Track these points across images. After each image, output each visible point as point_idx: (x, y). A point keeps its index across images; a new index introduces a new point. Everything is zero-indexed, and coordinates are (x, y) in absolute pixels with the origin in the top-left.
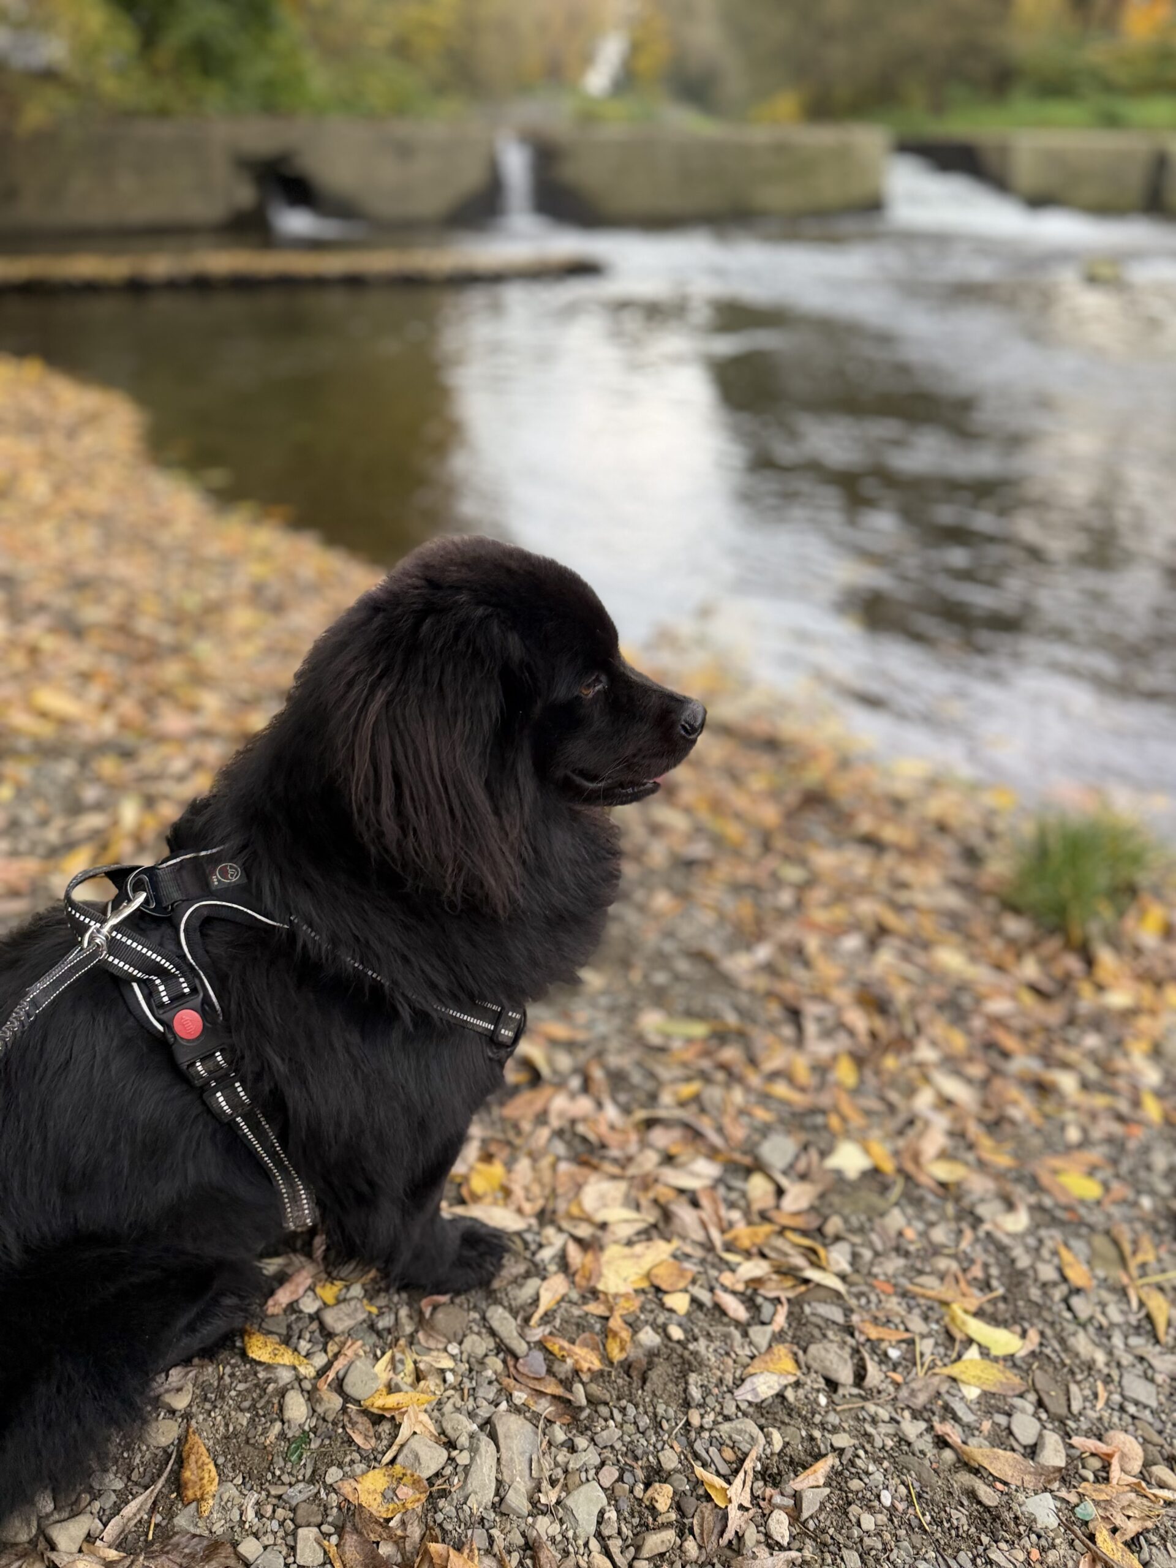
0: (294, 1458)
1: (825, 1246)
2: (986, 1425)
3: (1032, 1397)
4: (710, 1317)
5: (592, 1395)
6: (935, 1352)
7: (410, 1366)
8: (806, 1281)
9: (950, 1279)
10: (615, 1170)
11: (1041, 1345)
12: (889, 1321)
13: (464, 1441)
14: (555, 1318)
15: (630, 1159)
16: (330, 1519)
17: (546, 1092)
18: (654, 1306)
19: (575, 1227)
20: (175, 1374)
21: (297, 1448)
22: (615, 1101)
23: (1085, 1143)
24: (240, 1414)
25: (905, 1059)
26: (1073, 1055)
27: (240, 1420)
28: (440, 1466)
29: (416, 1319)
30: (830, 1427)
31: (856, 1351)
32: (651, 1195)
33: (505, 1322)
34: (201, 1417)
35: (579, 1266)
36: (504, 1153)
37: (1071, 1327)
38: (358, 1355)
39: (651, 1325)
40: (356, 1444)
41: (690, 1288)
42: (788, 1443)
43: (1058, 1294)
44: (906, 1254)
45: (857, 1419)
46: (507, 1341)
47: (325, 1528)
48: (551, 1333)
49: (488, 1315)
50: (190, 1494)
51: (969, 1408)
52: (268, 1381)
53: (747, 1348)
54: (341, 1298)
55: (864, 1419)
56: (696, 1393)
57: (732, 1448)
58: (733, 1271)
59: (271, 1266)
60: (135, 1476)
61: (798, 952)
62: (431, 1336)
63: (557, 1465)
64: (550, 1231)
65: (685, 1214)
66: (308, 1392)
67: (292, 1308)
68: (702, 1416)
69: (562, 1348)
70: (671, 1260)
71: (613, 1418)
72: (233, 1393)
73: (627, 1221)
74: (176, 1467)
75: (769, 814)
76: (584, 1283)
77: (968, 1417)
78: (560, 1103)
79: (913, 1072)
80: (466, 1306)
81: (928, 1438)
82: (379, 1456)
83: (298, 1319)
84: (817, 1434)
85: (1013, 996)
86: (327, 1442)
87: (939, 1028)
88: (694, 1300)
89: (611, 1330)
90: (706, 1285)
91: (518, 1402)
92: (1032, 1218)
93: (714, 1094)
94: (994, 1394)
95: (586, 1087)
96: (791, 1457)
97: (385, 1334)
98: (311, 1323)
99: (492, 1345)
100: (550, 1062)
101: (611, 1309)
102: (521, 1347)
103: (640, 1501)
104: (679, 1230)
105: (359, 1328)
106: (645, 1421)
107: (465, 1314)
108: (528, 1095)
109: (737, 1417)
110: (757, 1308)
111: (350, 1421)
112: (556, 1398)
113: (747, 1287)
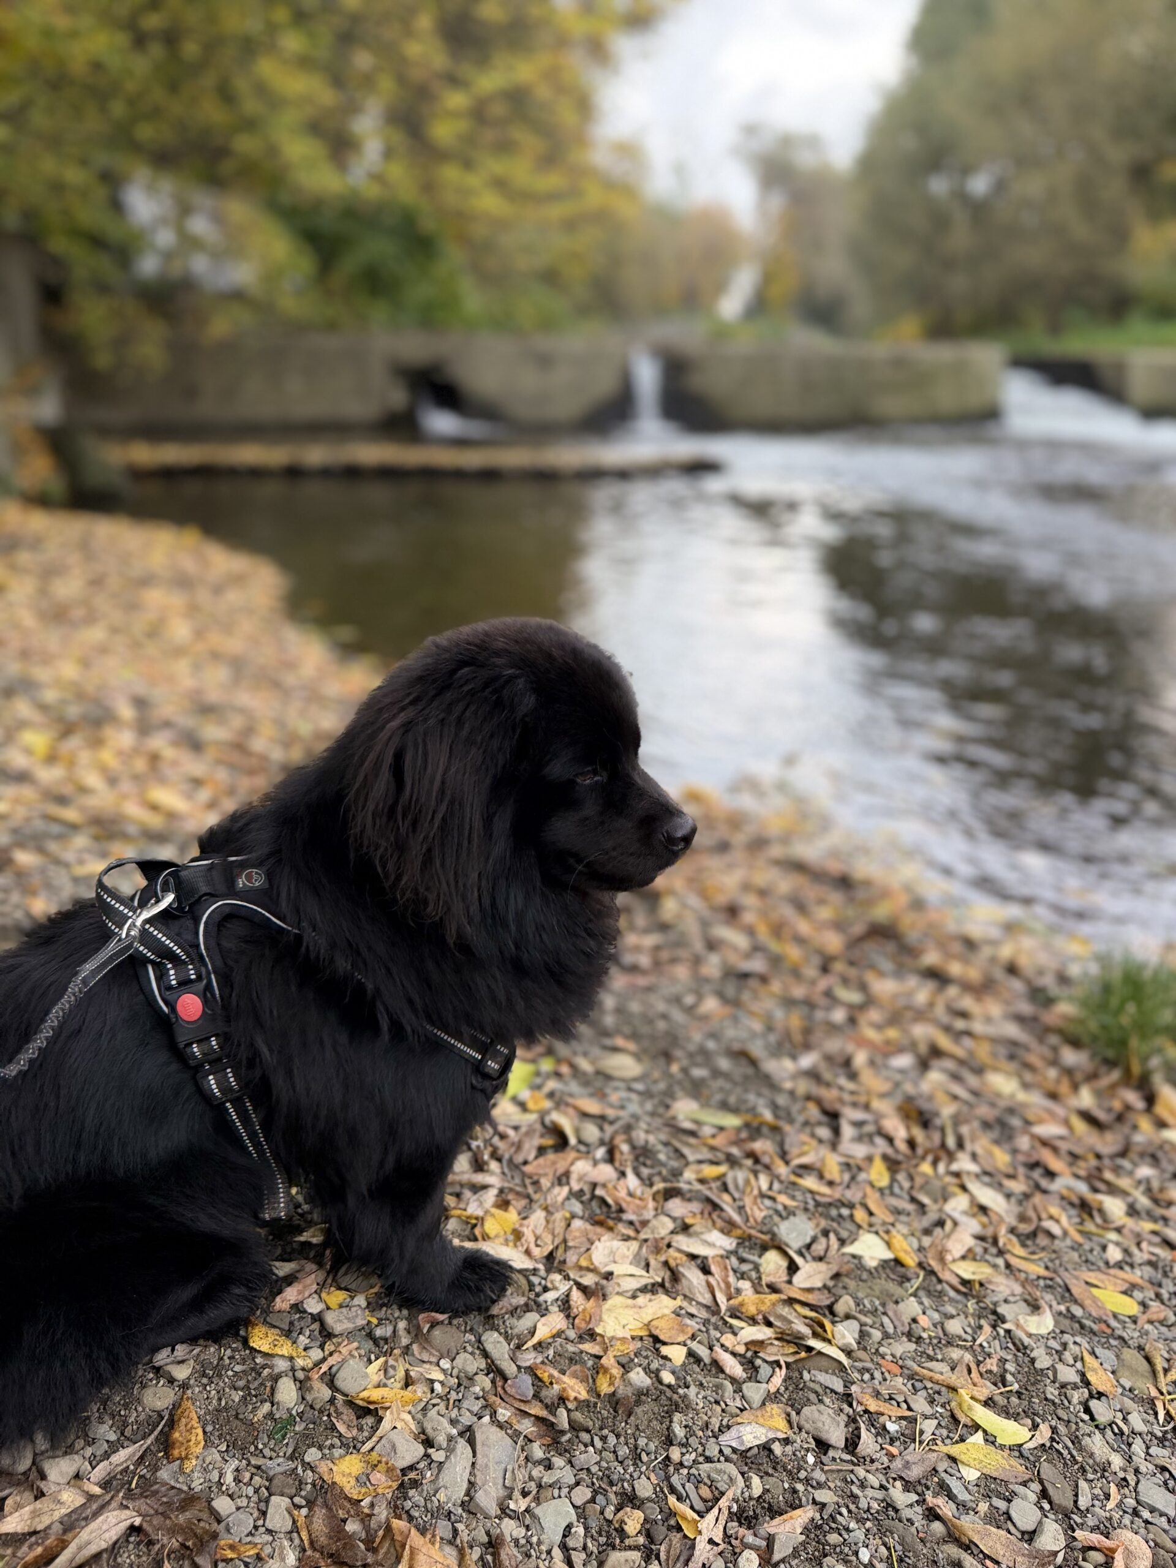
0: (278, 1436)
1: (833, 1323)
2: (983, 1507)
3: (1036, 1487)
4: (706, 1372)
5: (575, 1421)
6: (937, 1432)
7: (401, 1374)
8: (809, 1349)
9: (961, 1369)
10: (628, 1232)
11: (1052, 1439)
12: (891, 1399)
13: (441, 1439)
14: (548, 1348)
15: (645, 1223)
16: (303, 1493)
17: (570, 1156)
18: (650, 1353)
19: (581, 1277)
20: (181, 1350)
21: (282, 1429)
22: (638, 1174)
24: (233, 1392)
25: (942, 1167)
26: (1124, 1183)
27: (233, 1397)
28: (415, 1460)
29: (413, 1335)
30: (814, 1484)
31: (852, 1420)
32: (663, 1257)
33: (498, 1345)
34: (197, 1390)
35: (580, 1309)
36: (520, 1204)
37: (1086, 1428)
38: (353, 1356)
39: (644, 1369)
40: (338, 1431)
41: (689, 1342)
42: (768, 1490)
43: (1076, 1396)
44: (919, 1340)
45: (845, 1480)
46: (498, 1362)
47: (297, 1500)
48: (543, 1363)
49: (483, 1338)
50: (176, 1453)
51: (967, 1489)
52: (264, 1367)
53: (738, 1399)
54: (344, 1304)
55: (852, 1482)
56: (679, 1432)
57: (710, 1487)
58: (735, 1334)
59: (283, 1269)
60: (128, 1432)
61: (847, 1064)
62: (424, 1348)
63: (531, 1478)
64: (556, 1277)
65: (693, 1276)
66: (301, 1382)
67: (297, 1308)
68: (683, 1454)
69: (551, 1376)
70: (673, 1316)
71: (593, 1446)
73: (632, 1276)
74: (167, 1429)
75: (833, 942)
76: (583, 1325)
77: (962, 1496)
78: (581, 1167)
79: (950, 1181)
80: (463, 1328)
81: (919, 1509)
82: (359, 1445)
83: (301, 1318)
84: (800, 1487)
85: (1067, 1123)
86: (311, 1426)
87: (982, 1144)
88: (691, 1354)
89: (602, 1366)
90: (706, 1343)
91: (501, 1418)
92: (1057, 1324)
93: (740, 1176)
94: (995, 1479)
95: (610, 1158)
96: (769, 1503)
97: (382, 1343)
98: (312, 1323)
99: (483, 1366)
100: (577, 1131)
101: (606, 1350)
102: (510, 1369)
103: (609, 1522)
104: (686, 1291)
105: (358, 1333)
106: (623, 1451)
107: (462, 1335)
108: (551, 1156)
109: (719, 1461)
110: (756, 1369)
111: (336, 1411)
112: (539, 1419)
113: (748, 1350)
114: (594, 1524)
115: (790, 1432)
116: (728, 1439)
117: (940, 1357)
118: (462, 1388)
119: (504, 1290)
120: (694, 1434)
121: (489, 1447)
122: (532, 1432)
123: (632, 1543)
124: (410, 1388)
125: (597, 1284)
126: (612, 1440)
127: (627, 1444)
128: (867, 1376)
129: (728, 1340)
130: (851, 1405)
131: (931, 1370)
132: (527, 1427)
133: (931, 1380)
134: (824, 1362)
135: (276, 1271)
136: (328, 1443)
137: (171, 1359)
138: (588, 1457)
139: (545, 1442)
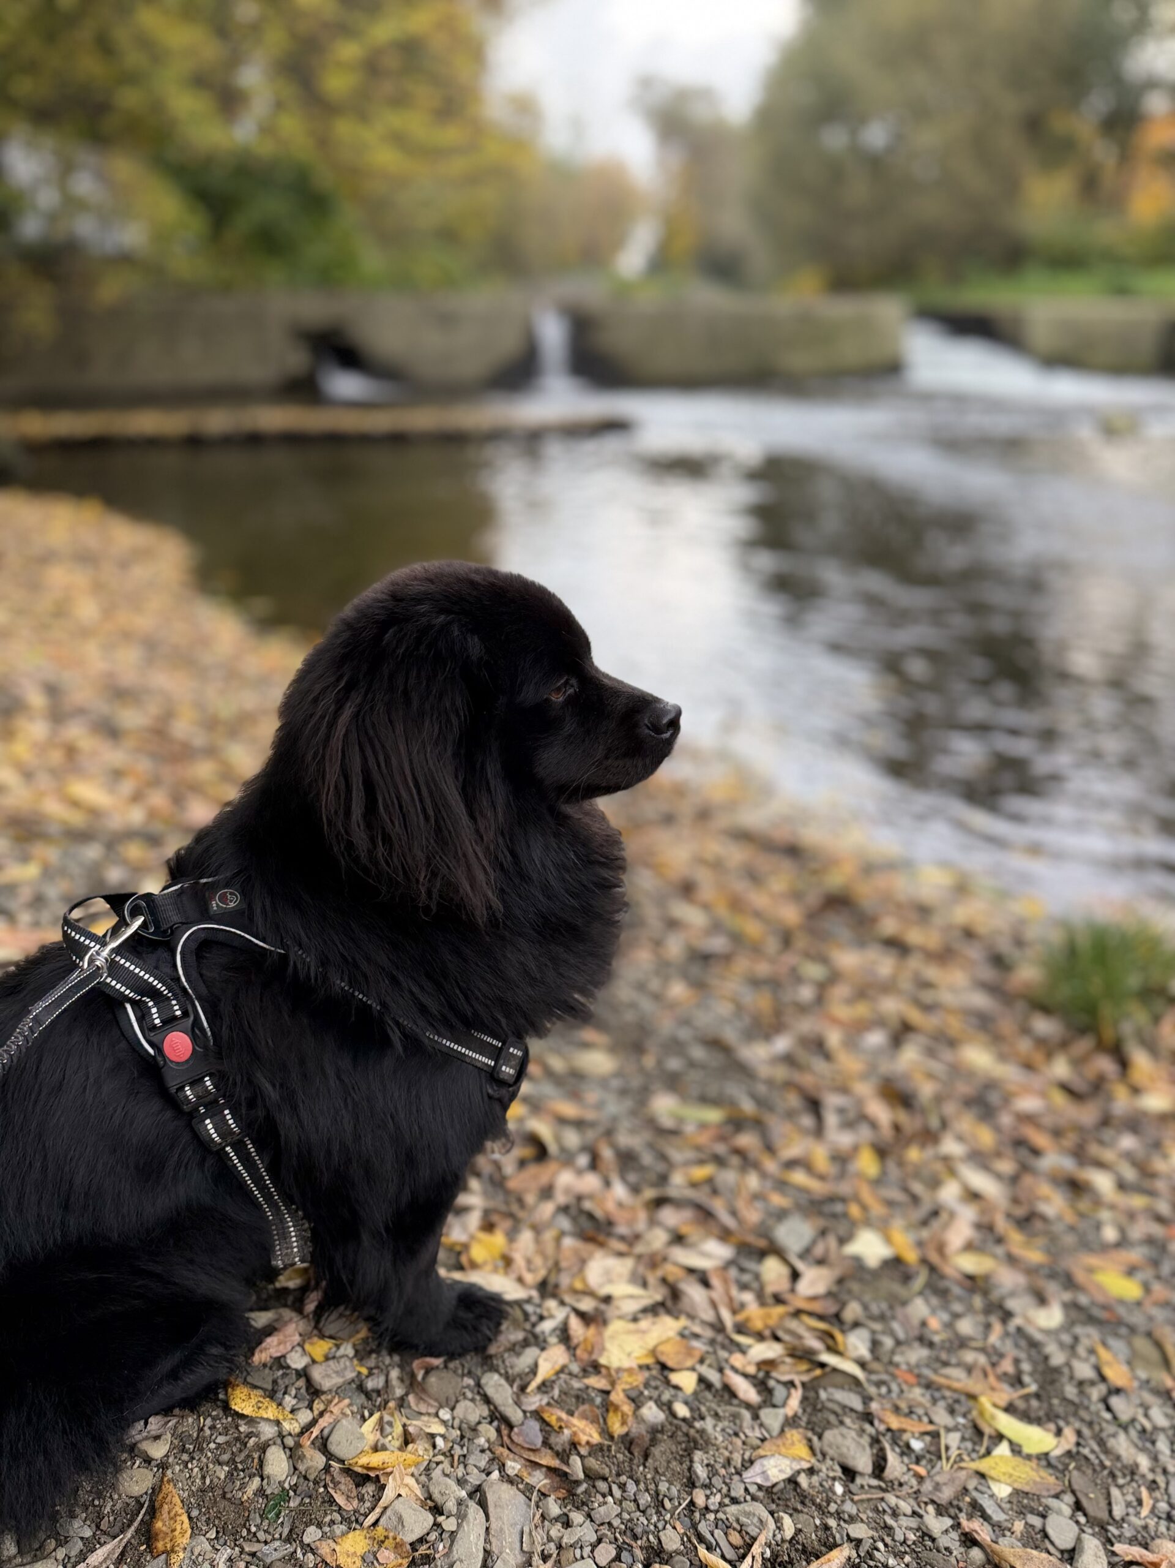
0: (272, 1515)
1: (843, 1332)
2: (1019, 1526)
3: (1069, 1498)
4: (718, 1398)
5: (590, 1469)
6: (962, 1446)
7: (398, 1430)
8: (823, 1365)
9: (977, 1373)
10: (621, 1246)
11: (1078, 1444)
12: (911, 1412)
13: (451, 1506)
14: (552, 1388)
15: (638, 1237)
17: (551, 1167)
18: (658, 1383)
19: (578, 1301)
20: (155, 1423)
22: (623, 1179)
23: (1123, 1242)
24: (218, 1468)
25: (929, 1152)
26: (1108, 1155)
27: (218, 1473)
28: (425, 1531)
29: (407, 1382)
30: (846, 1517)
31: (875, 1441)
32: (659, 1273)
33: (500, 1389)
34: (177, 1468)
35: (581, 1339)
36: (506, 1224)
37: (1111, 1429)
38: (344, 1414)
39: (656, 1402)
40: (337, 1504)
41: (698, 1367)
42: (800, 1530)
43: (1096, 1393)
44: (931, 1345)
45: (877, 1510)
46: (502, 1409)
48: (549, 1404)
49: (483, 1381)
50: (160, 1545)
51: (1000, 1507)
52: (249, 1435)
54: (330, 1356)
55: (884, 1511)
56: (701, 1472)
57: (740, 1532)
59: (261, 1319)
60: (104, 1525)
61: (818, 1046)
62: (421, 1399)
63: (550, 1539)
64: (552, 1304)
65: (694, 1293)
66: (291, 1449)
67: (279, 1362)
68: (707, 1497)
69: (559, 1419)
70: (678, 1338)
71: (612, 1495)
72: (212, 1446)
73: (631, 1297)
74: (148, 1518)
75: (791, 914)
76: (585, 1356)
77: (998, 1516)
78: (565, 1179)
79: (939, 1167)
80: (460, 1371)
81: (955, 1535)
82: (361, 1518)
83: (284, 1375)
84: (832, 1523)
85: (1043, 1094)
86: (307, 1500)
87: (966, 1123)
88: (702, 1380)
89: (612, 1404)
90: (715, 1364)
91: (511, 1472)
92: (1067, 1315)
93: (728, 1177)
94: (1027, 1493)
95: (595, 1164)
96: (803, 1545)
97: (374, 1395)
98: (297, 1380)
99: (486, 1413)
100: (558, 1139)
102: (515, 1415)
104: (688, 1309)
105: (348, 1387)
106: (645, 1499)
107: (459, 1380)
108: (532, 1169)
109: (745, 1501)
110: (770, 1392)
111: (332, 1481)
112: (551, 1470)
113: (759, 1369)
115: (813, 1460)
116: (753, 1476)
117: (954, 1361)
118: (466, 1440)
119: (499, 1324)
120: (716, 1473)
121: (502, 1507)
122: (544, 1486)
124: (410, 1446)
125: (597, 1309)
126: (631, 1487)
127: (647, 1490)
128: (884, 1390)
129: (737, 1360)
130: (872, 1423)
131: (947, 1377)
132: (539, 1480)
133: (949, 1388)
134: (839, 1379)
135: (253, 1323)
136: (327, 1519)
137: (145, 1434)
138: (607, 1509)
139: (561, 1495)
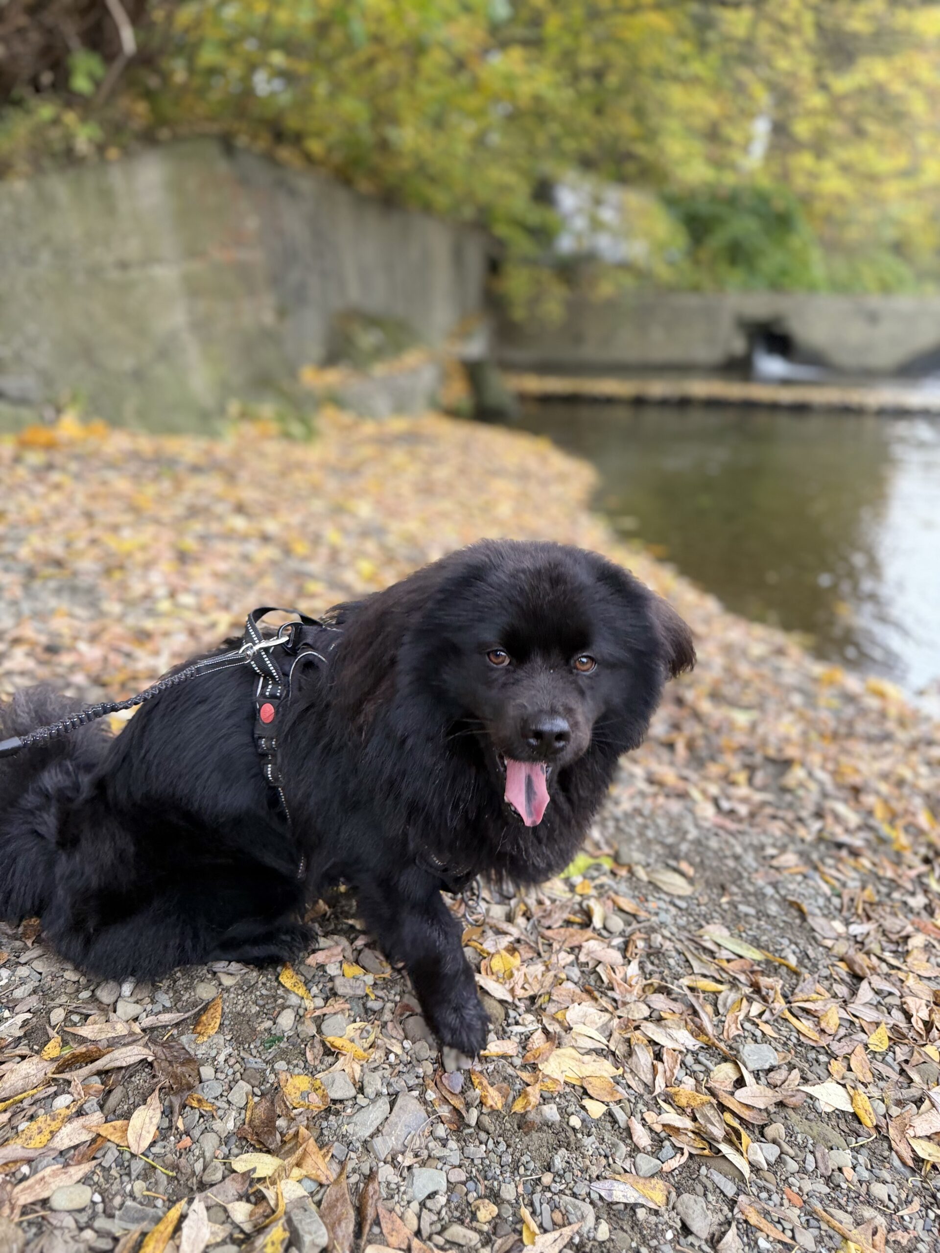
0: (267, 1045)
1: (755, 1140)
4: (615, 1132)
5: (482, 1123)
7: (371, 1038)
8: (717, 1151)
9: (867, 1227)
10: (608, 1006)
13: (370, 1091)
14: (491, 1063)
15: (625, 1004)
16: (263, 1088)
17: (587, 934)
18: (572, 1099)
19: (551, 1023)
20: (234, 966)
21: (272, 1041)
22: (642, 966)
24: (254, 1006)
27: (252, 1009)
28: (345, 1097)
29: (394, 1016)
31: (726, 1222)
32: (627, 1035)
34: (232, 995)
36: (528, 955)
38: (343, 1013)
39: (560, 1108)
40: (306, 1058)
41: (612, 1104)
42: (613, 1240)
44: (835, 1187)
47: (256, 1090)
48: (481, 1072)
52: (283, 997)
53: (628, 1162)
54: (356, 977)
56: (559, 1164)
57: (563, 1215)
58: (660, 1115)
60: (179, 1005)
62: (398, 1029)
63: (427, 1147)
66: (299, 1016)
67: (321, 967)
68: (554, 1182)
69: (481, 1083)
70: (610, 1080)
73: (592, 1039)
74: (201, 1011)
76: (531, 1059)
78: (595, 946)
82: (314, 1072)
83: (323, 976)
84: (645, 1251)
86: (291, 1047)
88: (610, 1114)
89: (526, 1093)
90: (628, 1111)
91: (428, 1098)
93: (731, 997)
95: (624, 948)
98: (328, 981)
99: (434, 1056)
100: (605, 919)
101: (536, 1081)
103: (469, 1204)
104: (633, 1065)
105: (354, 999)
106: (507, 1159)
109: (584, 1200)
110: (661, 1147)
111: (312, 1044)
112: (456, 1110)
114: (455, 1200)
116: (600, 1188)
117: (849, 1209)
118: (410, 1065)
120: (571, 1171)
121: (405, 1112)
122: (446, 1117)
123: (478, 1227)
124: (372, 1050)
125: (559, 1034)
126: (502, 1147)
127: (512, 1155)
128: (764, 1195)
130: (732, 1210)
131: (832, 1216)
132: (444, 1111)
133: (828, 1222)
134: (726, 1167)
135: (315, 943)
136: (295, 1062)
137: (225, 970)
138: (477, 1151)
139: (452, 1128)
